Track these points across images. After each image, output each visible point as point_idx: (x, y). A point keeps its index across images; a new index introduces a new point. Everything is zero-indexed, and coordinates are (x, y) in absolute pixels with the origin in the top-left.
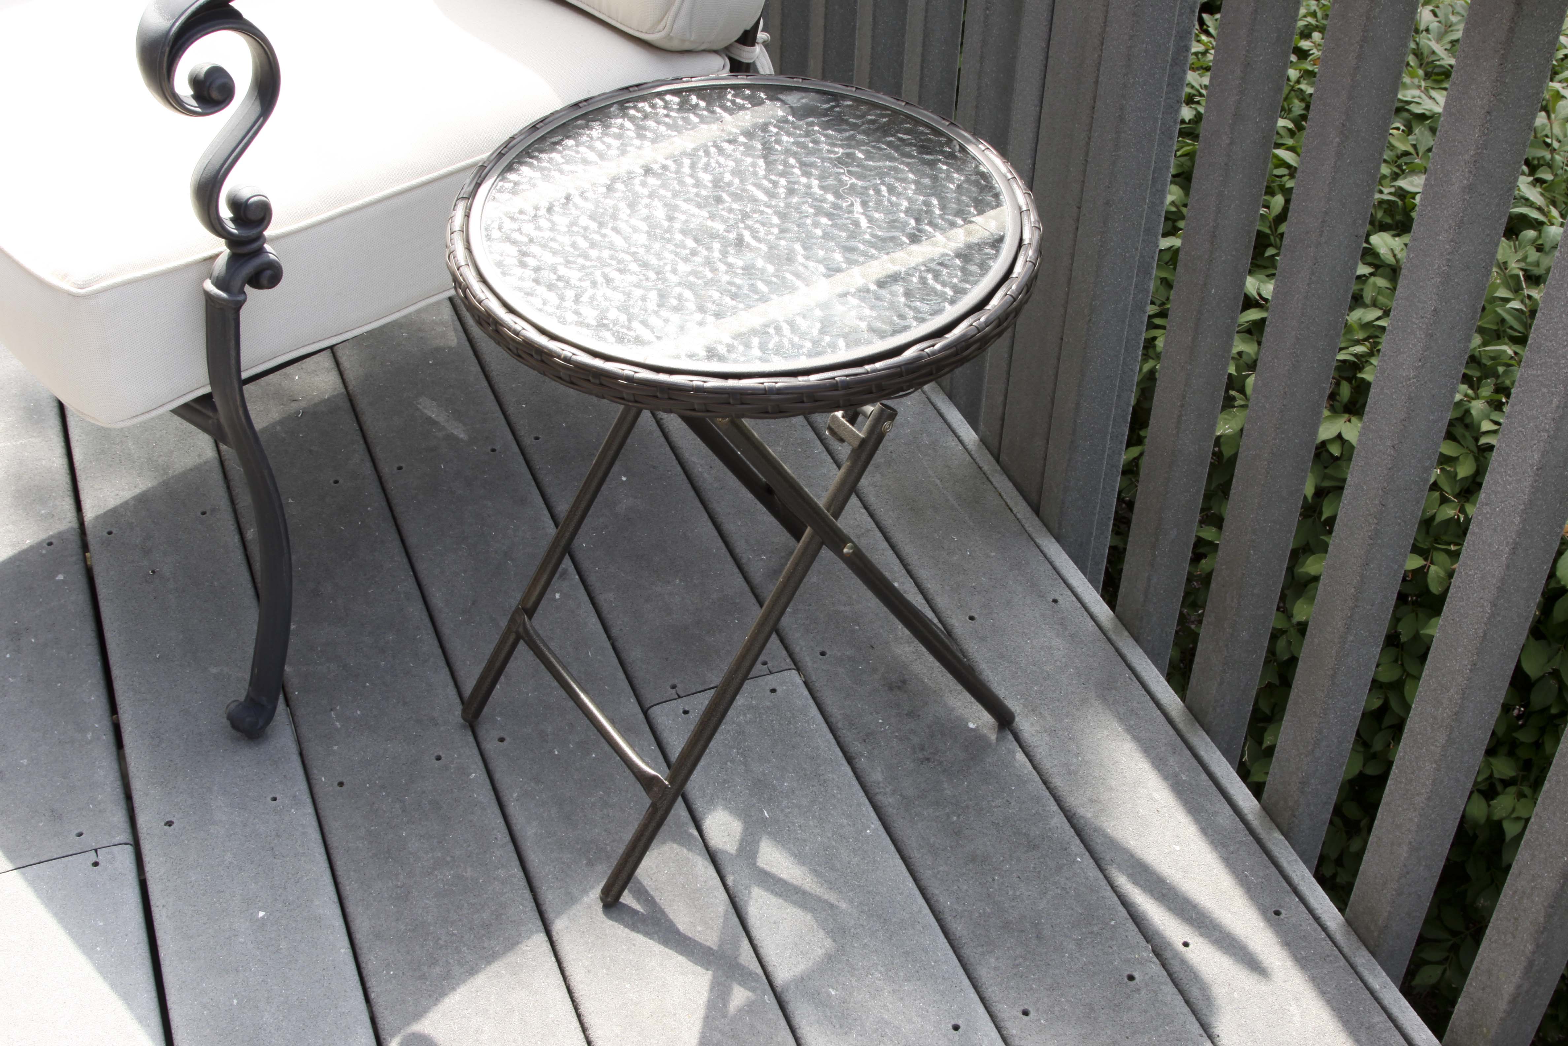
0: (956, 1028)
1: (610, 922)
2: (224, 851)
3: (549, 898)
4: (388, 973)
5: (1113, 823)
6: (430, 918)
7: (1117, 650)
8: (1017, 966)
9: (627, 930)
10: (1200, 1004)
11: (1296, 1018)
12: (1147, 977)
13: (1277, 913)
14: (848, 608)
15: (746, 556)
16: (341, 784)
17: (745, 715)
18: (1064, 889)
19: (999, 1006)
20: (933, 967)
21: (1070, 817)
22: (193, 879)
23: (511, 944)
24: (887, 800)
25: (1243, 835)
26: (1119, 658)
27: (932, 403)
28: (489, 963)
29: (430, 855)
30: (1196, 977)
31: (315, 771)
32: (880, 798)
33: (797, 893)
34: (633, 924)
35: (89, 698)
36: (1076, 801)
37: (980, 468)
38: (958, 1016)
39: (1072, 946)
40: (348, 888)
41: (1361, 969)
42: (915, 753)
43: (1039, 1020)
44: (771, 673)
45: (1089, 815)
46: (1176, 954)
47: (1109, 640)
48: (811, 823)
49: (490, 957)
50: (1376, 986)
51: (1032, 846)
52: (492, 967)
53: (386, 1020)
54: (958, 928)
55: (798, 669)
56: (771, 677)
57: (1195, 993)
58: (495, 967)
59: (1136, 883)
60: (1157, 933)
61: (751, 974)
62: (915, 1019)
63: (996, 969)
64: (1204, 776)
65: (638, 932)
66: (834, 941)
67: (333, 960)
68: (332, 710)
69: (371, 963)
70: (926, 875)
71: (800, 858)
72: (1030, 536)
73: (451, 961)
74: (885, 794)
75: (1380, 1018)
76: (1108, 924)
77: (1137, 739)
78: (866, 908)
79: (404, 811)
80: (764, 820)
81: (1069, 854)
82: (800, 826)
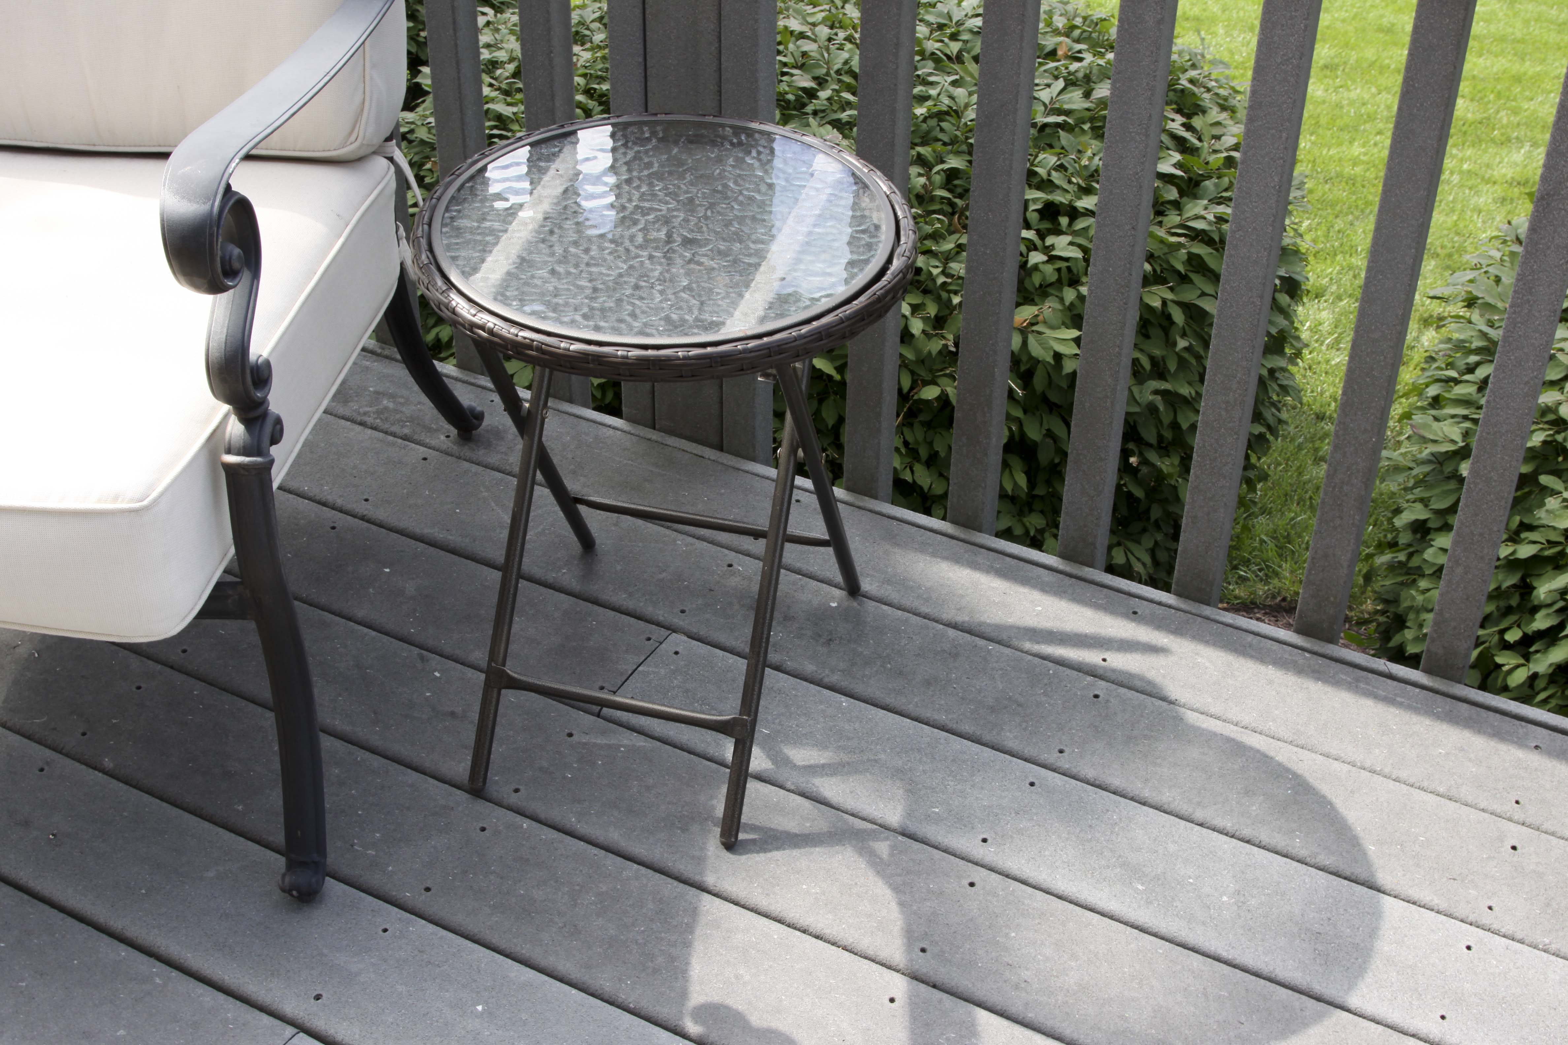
0: (1032, 784)
1: (744, 858)
2: (392, 987)
3: (683, 867)
4: (627, 984)
5: (986, 616)
6: (612, 932)
7: (871, 511)
8: (1025, 729)
9: (761, 855)
10: (1149, 689)
11: (1207, 664)
12: (1105, 691)
13: (1135, 613)
14: (664, 575)
15: (551, 577)
16: (428, 889)
17: (676, 679)
18: (1001, 669)
19: (1042, 757)
20: (978, 758)
21: (955, 626)
22: (391, 1020)
23: (694, 912)
24: (834, 678)
25: (1067, 580)
26: (878, 516)
27: (563, 412)
28: (692, 932)
29: (560, 893)
30: (1131, 676)
31: (394, 893)
32: (826, 680)
33: (844, 766)
34: (761, 848)
35: (120, 955)
36: (948, 615)
37: (649, 440)
38: (1026, 777)
39: (1044, 699)
40: (524, 952)
41: (1213, 617)
42: (817, 641)
43: (1073, 751)
44: (661, 643)
45: (967, 619)
46: (1104, 668)
47: (859, 508)
48: (802, 720)
49: (690, 928)
50: (1231, 621)
51: (956, 656)
52: (697, 933)
53: (663, 1012)
54: (967, 727)
55: (674, 631)
56: (663, 645)
57: (1138, 684)
58: (699, 931)
59: (1038, 643)
60: (1080, 663)
61: (874, 831)
62: (1003, 794)
63: (1015, 737)
64: (1008, 559)
65: (770, 851)
66: (902, 780)
67: (575, 1002)
68: (352, 846)
69: (606, 985)
70: (911, 708)
71: (822, 746)
72: (734, 468)
73: (663, 948)
74: (828, 676)
75: (1250, 638)
76: (1049, 674)
77: (946, 558)
78: (898, 749)
79: (502, 878)
80: (768, 735)
81: (981, 648)
82: (797, 726)
